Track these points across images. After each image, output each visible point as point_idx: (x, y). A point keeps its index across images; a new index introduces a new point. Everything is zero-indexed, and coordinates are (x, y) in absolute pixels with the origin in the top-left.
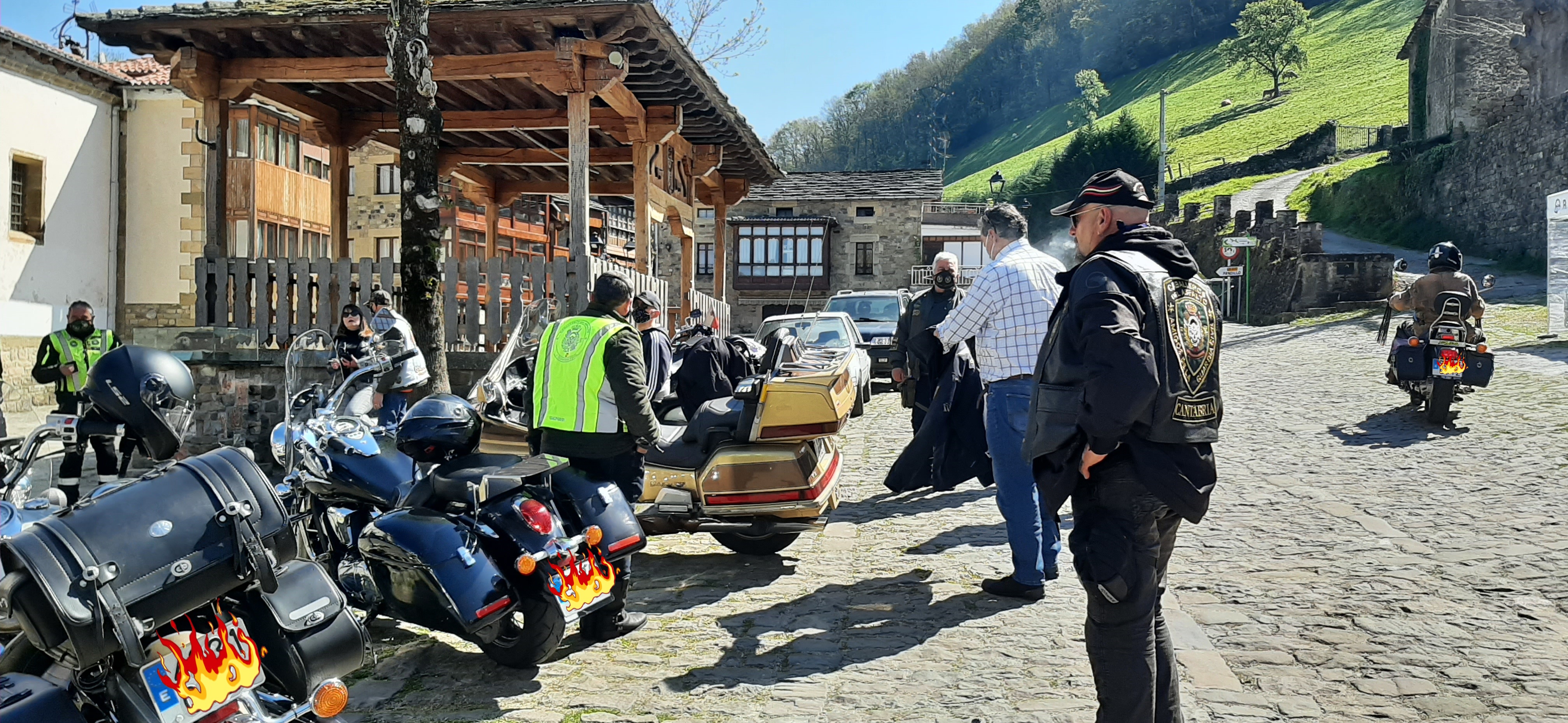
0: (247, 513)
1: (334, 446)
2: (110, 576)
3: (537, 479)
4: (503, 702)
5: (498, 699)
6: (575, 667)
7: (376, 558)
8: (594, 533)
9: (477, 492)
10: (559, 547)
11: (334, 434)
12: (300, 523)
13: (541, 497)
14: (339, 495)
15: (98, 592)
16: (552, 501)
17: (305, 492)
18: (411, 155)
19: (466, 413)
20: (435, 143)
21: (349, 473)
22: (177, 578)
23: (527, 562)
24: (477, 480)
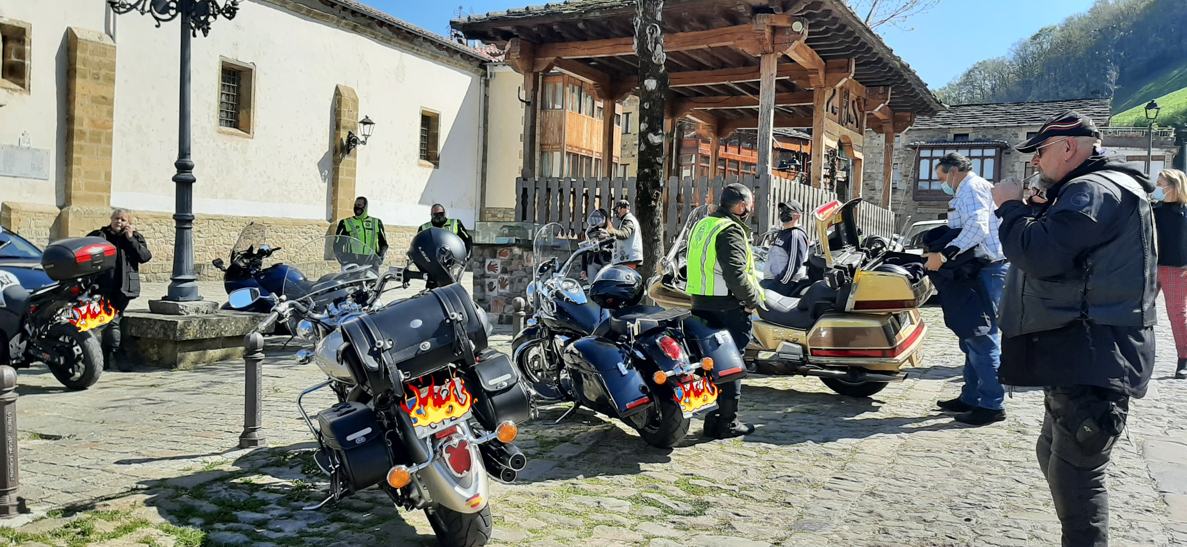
0: (461, 319)
1: (558, 296)
2: (389, 347)
3: (674, 323)
4: (643, 466)
5: (641, 464)
6: (696, 452)
7: (575, 368)
8: (708, 363)
9: (633, 329)
10: (682, 369)
11: (559, 289)
12: (541, 344)
13: (675, 336)
14: (565, 328)
15: (382, 355)
16: (684, 340)
17: (544, 325)
18: (647, 106)
19: (634, 279)
20: (663, 97)
21: (567, 314)
22: (423, 351)
23: (661, 377)
24: (633, 321)
